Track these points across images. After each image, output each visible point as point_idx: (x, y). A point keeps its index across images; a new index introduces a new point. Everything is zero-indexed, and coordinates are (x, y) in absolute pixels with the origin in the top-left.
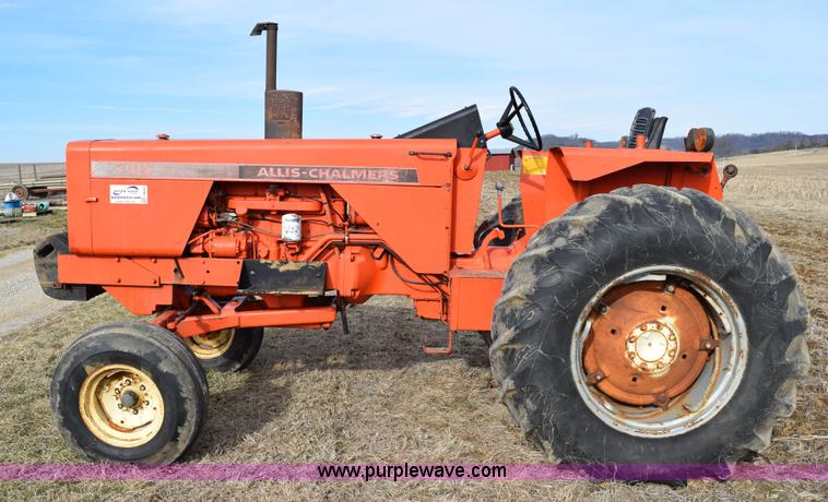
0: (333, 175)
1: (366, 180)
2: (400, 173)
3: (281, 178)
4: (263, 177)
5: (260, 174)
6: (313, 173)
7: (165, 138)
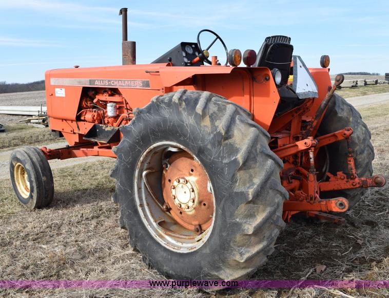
0: (119, 83)
1: (131, 86)
2: (143, 82)
3: (102, 85)
5: (96, 83)
6: (113, 83)
7: (77, 67)
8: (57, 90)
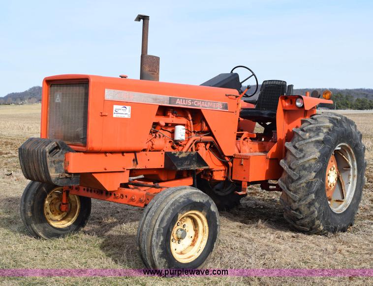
0: (202, 105)
1: (213, 108)
2: (223, 105)
3: (184, 105)
4: (178, 104)
5: (177, 102)
6: (196, 103)
8: (115, 107)
